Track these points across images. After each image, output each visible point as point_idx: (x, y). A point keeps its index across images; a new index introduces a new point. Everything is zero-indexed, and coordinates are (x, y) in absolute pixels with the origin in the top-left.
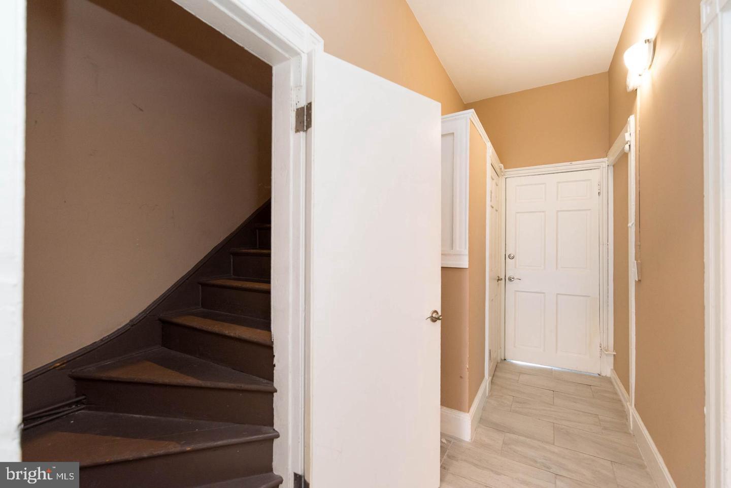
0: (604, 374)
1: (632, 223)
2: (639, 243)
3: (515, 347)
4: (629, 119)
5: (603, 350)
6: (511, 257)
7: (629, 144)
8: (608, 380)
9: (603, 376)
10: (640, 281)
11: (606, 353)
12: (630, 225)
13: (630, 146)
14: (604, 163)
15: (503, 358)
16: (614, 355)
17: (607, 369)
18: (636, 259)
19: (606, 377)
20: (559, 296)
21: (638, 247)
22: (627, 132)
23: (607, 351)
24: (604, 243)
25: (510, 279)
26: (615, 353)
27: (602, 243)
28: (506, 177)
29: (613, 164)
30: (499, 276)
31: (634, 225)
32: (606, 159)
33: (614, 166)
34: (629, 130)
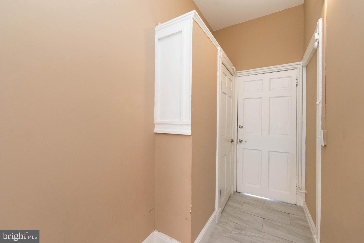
0: (298, 204)
1: (319, 101)
2: (325, 116)
3: (242, 184)
4: (318, 23)
5: (298, 188)
6: (241, 127)
7: (318, 41)
8: (301, 209)
9: (298, 206)
10: (325, 146)
11: (300, 191)
12: (318, 103)
13: (318, 42)
14: (300, 64)
15: (235, 191)
16: (306, 193)
17: (301, 202)
18: (323, 129)
19: (300, 206)
20: (270, 152)
21: (324, 119)
22: (316, 32)
23: (301, 190)
24: (300, 118)
25: (241, 141)
26: (306, 192)
27: (298, 118)
28: (238, 76)
29: (306, 65)
30: (233, 139)
31: (321, 103)
32: (302, 62)
33: (306, 67)
34: (317, 30)
